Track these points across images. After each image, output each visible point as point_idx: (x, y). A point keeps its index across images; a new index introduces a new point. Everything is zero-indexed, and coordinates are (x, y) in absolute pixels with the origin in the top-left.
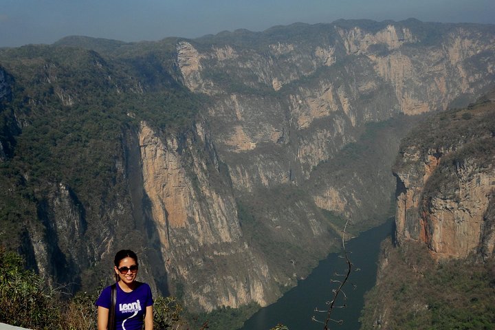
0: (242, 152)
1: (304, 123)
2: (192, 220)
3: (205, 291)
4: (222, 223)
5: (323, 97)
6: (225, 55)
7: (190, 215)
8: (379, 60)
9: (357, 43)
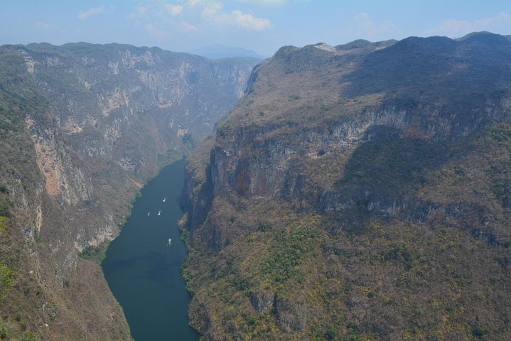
0: (73, 134)
1: (106, 113)
2: (63, 188)
3: (78, 238)
4: (82, 187)
5: (116, 95)
6: (53, 63)
7: (62, 184)
8: (142, 72)
9: (128, 60)
